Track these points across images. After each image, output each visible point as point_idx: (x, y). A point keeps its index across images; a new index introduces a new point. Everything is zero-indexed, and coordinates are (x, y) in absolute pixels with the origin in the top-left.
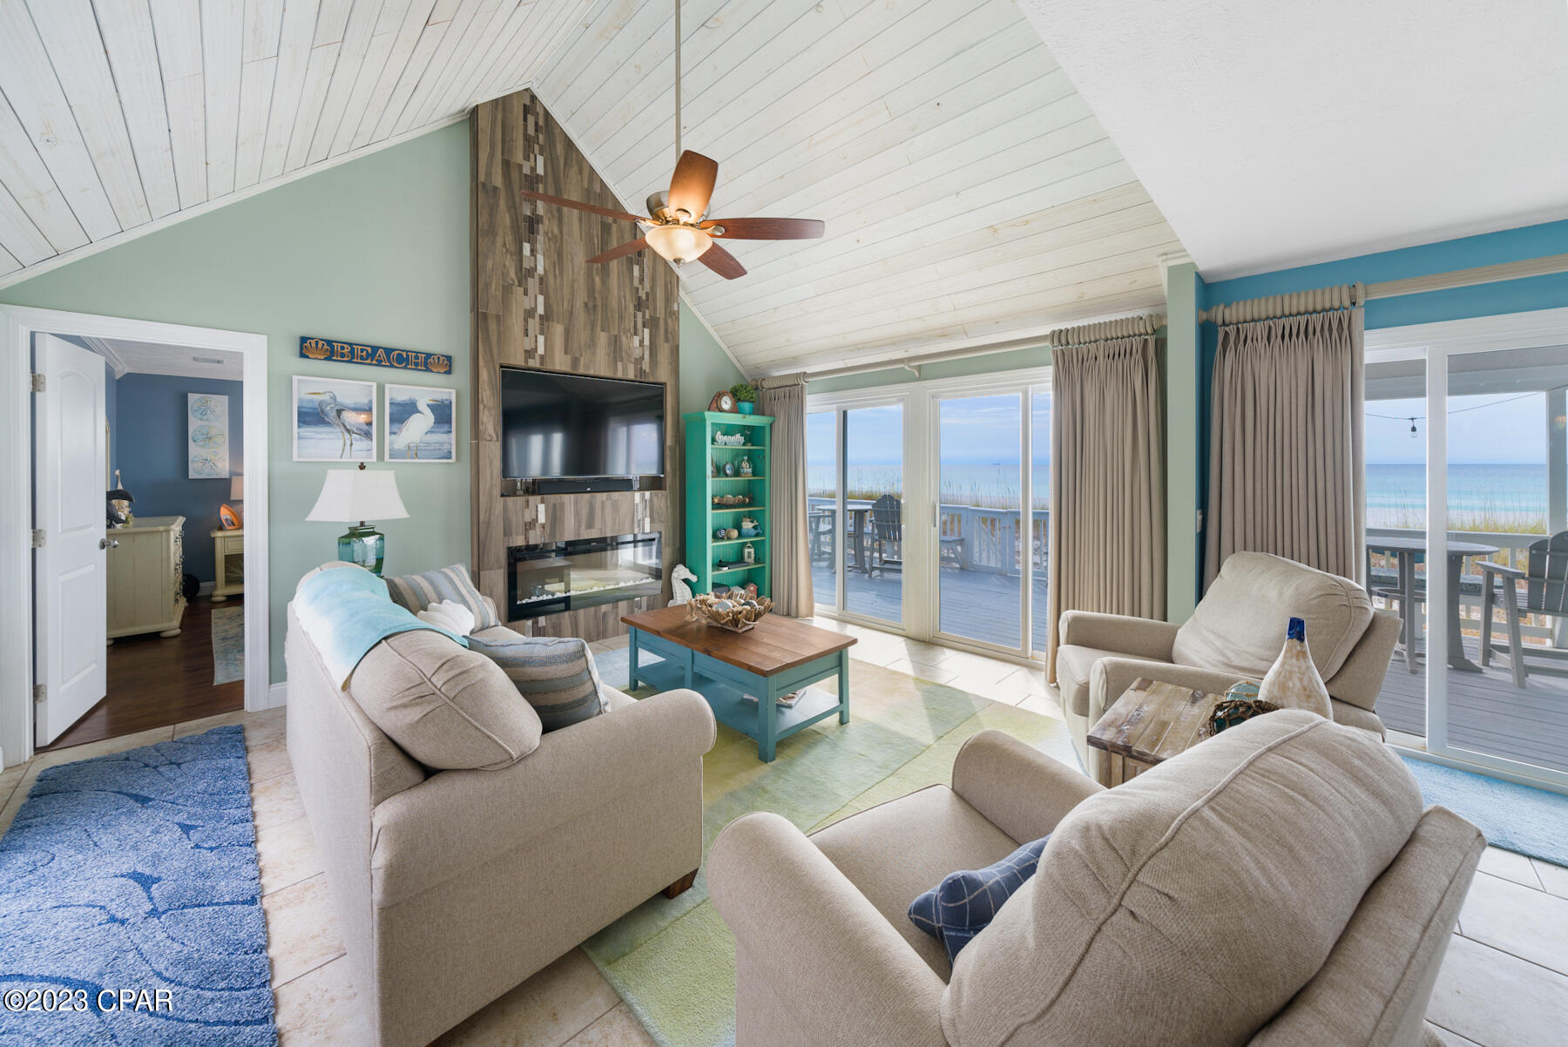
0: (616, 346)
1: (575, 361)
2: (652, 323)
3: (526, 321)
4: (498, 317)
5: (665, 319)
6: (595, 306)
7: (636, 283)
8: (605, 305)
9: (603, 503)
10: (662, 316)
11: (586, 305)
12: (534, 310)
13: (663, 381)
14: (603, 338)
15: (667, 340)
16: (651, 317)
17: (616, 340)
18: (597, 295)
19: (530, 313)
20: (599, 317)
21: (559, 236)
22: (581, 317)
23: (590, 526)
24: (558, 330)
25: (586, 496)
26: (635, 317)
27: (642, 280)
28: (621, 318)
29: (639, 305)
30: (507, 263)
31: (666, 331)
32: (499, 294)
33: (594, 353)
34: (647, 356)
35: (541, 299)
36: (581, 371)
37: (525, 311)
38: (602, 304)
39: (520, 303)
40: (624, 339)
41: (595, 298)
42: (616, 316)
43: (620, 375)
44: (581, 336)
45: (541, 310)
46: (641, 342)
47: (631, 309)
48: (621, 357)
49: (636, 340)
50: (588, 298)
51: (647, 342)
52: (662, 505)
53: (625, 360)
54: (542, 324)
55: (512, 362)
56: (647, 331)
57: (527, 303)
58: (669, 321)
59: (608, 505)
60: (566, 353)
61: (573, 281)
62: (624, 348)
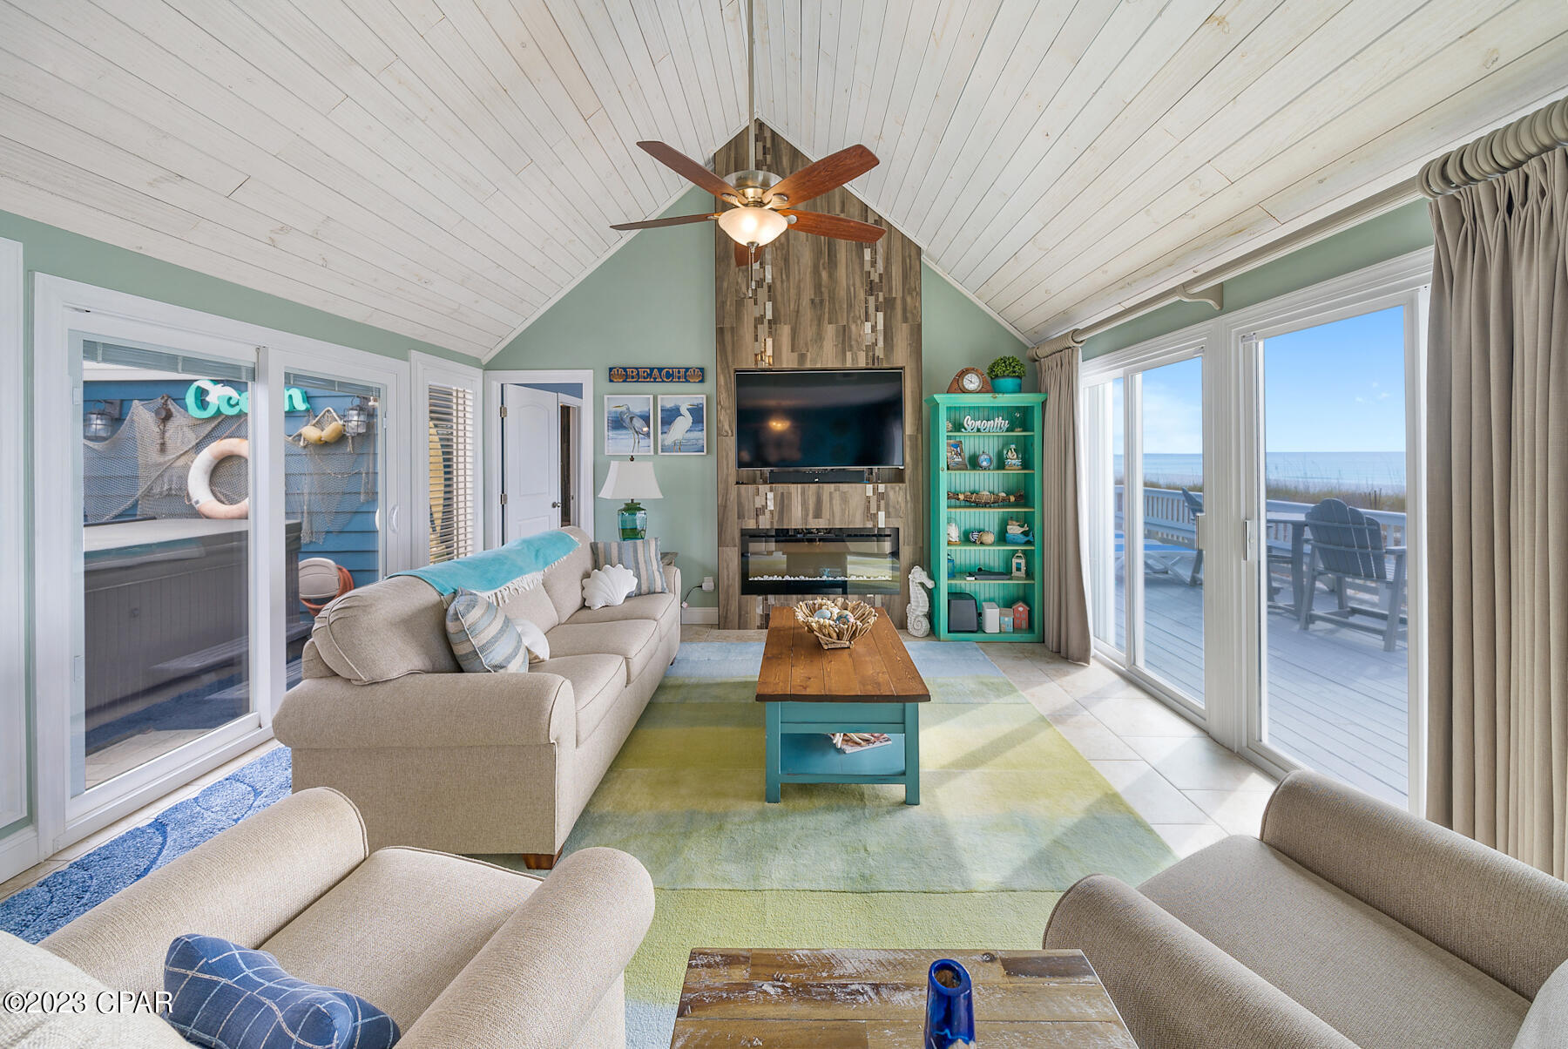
0: (844, 336)
1: (802, 357)
2: (887, 306)
3: (756, 327)
4: (732, 328)
5: (904, 300)
6: (822, 301)
7: (867, 267)
8: (832, 299)
9: (831, 493)
10: (900, 295)
11: (812, 301)
12: (763, 316)
13: (900, 365)
14: (830, 330)
15: (905, 320)
16: (885, 299)
17: (844, 330)
18: (823, 289)
19: (760, 320)
20: (827, 310)
21: (786, 244)
22: (807, 314)
23: (818, 515)
24: (785, 330)
25: (813, 487)
26: (866, 301)
27: (874, 263)
28: (850, 306)
29: (871, 288)
30: (739, 280)
31: (904, 310)
32: (733, 309)
33: (821, 347)
34: (881, 343)
35: (769, 305)
36: (808, 365)
37: (755, 319)
38: (829, 297)
39: (751, 311)
40: (853, 327)
41: (821, 292)
42: (845, 306)
43: (849, 364)
44: (808, 331)
45: (769, 315)
46: (874, 329)
47: (862, 295)
48: (851, 346)
49: (868, 326)
50: (815, 293)
51: (880, 326)
52: (900, 500)
53: (855, 348)
54: (770, 328)
55: (744, 366)
56: (880, 315)
57: (757, 312)
58: (909, 299)
59: (837, 495)
60: (792, 351)
61: (799, 281)
62: (853, 337)
